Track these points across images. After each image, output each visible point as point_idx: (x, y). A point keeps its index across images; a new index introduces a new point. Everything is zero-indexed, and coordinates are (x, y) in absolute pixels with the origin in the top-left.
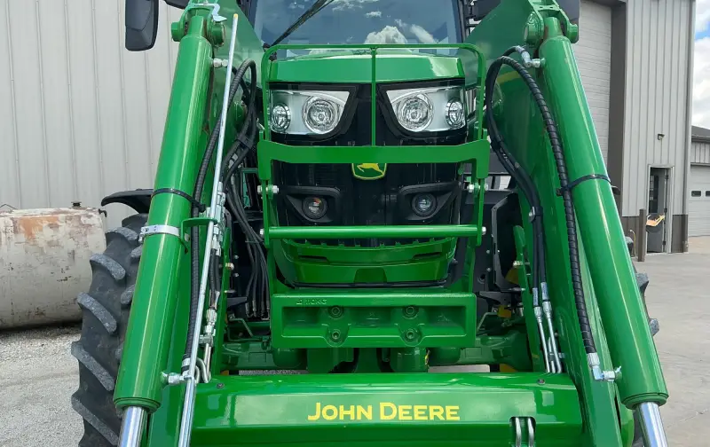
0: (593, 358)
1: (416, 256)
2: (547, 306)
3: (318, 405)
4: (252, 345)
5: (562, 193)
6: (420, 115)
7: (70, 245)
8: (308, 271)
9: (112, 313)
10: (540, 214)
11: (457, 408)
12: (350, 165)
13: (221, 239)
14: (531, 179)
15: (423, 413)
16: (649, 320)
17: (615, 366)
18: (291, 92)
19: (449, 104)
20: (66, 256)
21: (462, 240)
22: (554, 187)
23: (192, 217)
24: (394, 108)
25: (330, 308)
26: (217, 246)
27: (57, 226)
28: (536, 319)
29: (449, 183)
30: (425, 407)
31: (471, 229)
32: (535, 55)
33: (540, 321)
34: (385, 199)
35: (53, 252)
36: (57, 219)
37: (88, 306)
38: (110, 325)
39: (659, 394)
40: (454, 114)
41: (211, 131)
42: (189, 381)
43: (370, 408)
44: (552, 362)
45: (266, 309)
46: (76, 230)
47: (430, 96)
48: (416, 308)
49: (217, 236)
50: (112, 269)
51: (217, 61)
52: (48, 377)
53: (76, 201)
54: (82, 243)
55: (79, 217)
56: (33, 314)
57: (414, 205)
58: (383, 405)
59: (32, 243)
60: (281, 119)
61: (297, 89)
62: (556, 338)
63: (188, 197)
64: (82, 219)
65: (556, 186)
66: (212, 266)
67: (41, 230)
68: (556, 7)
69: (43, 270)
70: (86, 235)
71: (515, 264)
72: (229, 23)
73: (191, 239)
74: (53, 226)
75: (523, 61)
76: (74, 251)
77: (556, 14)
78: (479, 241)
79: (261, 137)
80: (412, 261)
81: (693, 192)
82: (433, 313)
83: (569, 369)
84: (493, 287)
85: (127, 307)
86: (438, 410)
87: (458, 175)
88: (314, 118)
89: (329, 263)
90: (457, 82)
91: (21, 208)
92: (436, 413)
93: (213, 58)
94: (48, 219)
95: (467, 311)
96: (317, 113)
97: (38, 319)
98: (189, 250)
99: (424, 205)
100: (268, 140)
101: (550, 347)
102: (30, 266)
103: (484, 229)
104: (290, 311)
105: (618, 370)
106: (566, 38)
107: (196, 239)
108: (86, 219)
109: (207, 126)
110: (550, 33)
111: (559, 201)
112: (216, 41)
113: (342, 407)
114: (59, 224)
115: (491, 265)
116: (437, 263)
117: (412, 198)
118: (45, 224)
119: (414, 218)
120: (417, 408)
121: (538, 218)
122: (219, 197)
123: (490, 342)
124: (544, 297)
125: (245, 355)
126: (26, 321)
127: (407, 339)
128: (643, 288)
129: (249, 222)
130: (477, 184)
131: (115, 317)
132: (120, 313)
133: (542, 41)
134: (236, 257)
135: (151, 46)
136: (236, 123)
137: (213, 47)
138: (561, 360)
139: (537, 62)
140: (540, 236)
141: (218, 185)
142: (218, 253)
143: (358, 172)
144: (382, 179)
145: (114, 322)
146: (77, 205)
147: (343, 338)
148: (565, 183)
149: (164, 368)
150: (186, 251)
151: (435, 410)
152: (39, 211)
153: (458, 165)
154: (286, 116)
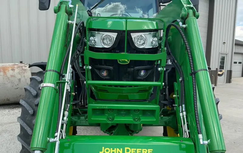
0: (200, 136)
1: (139, 91)
2: (185, 113)
3: (103, 148)
4: (81, 117)
5: (191, 74)
6: (142, 42)
7: (19, 77)
8: (101, 95)
9: (32, 107)
10: (183, 80)
11: (152, 150)
12: (117, 60)
13: (70, 85)
14: (180, 66)
15: (140, 151)
16: (219, 115)
17: (208, 139)
18: (97, 32)
19: (153, 38)
20: (17, 81)
21: (155, 87)
22: (189, 72)
23: (60, 81)
24: (133, 39)
25: (109, 109)
26: (69, 88)
27: (14, 70)
28: (180, 117)
29: (151, 66)
30: (141, 149)
31: (159, 83)
32: (184, 23)
33: (182, 118)
34: (129, 70)
35: (13, 79)
36: (14, 67)
37: (23, 105)
38: (31, 112)
39: (223, 150)
40: (154, 42)
41: (67, 47)
42: (57, 142)
43: (121, 149)
44: (186, 133)
45: (87, 103)
46: (21, 71)
47: (146, 35)
48: (139, 110)
49: (69, 84)
50: (32, 92)
51: (70, 22)
52: (10, 123)
53: (21, 61)
54: (23, 76)
55: (22, 67)
56: (6, 100)
57: (139, 73)
58: (126, 148)
59: (5, 76)
60: (93, 41)
61: (99, 31)
62: (188, 125)
63: (58, 73)
64: (23, 67)
65: (189, 71)
66: (67, 96)
67: (9, 71)
68: (192, 6)
69: (9, 85)
70: (24, 73)
71: (174, 96)
72: (75, 8)
73: (59, 87)
74: (13, 70)
75: (180, 25)
76: (20, 79)
77: (192, 8)
78: (162, 87)
79: (85, 49)
80: (138, 93)
81: (234, 62)
82: (145, 112)
83: (192, 136)
84: (165, 100)
85: (37, 105)
86: (145, 151)
87: (155, 64)
88: (104, 42)
89: (108, 92)
90: (156, 31)
91: (2, 63)
92: (145, 152)
93: (69, 20)
94: (11, 67)
95: (156, 111)
96: (105, 40)
97: (7, 102)
98: (58, 92)
99: (142, 73)
100: (88, 50)
101: (185, 127)
102: (5, 84)
103: (163, 84)
104: (95, 110)
105: (209, 141)
106: (195, 18)
107: (61, 88)
108: (24, 67)
109: (66, 45)
110: (189, 16)
111: (190, 77)
112: (70, 13)
113: (111, 149)
114: (15, 69)
115: (165, 92)
116: (147, 93)
117: (138, 71)
118: (10, 69)
119: (139, 78)
120: (138, 150)
121: (183, 81)
122: (70, 70)
123: (164, 119)
124: (184, 110)
125: (79, 121)
126: (3, 103)
127: (135, 120)
128: (217, 104)
129: (81, 72)
130: (161, 68)
131: (33, 109)
132: (34, 107)
133: (186, 18)
134: (76, 86)
135: (48, 9)
136: (77, 41)
137: (69, 16)
138: (189, 132)
139: (184, 26)
140: (183, 88)
141: (69, 66)
142: (69, 91)
143: (120, 61)
144: (128, 64)
145: (32, 111)
146: (21, 62)
147: (113, 119)
148: (193, 71)
149: (48, 136)
150: (57, 92)
151: (144, 151)
152: (8, 64)
153: (155, 61)
154: (95, 40)
